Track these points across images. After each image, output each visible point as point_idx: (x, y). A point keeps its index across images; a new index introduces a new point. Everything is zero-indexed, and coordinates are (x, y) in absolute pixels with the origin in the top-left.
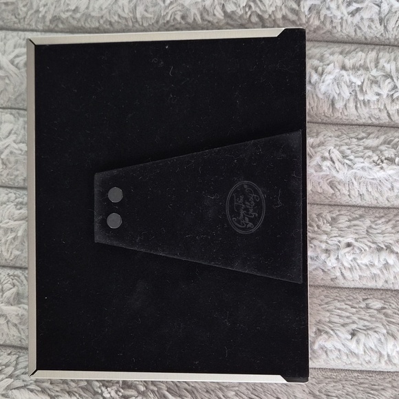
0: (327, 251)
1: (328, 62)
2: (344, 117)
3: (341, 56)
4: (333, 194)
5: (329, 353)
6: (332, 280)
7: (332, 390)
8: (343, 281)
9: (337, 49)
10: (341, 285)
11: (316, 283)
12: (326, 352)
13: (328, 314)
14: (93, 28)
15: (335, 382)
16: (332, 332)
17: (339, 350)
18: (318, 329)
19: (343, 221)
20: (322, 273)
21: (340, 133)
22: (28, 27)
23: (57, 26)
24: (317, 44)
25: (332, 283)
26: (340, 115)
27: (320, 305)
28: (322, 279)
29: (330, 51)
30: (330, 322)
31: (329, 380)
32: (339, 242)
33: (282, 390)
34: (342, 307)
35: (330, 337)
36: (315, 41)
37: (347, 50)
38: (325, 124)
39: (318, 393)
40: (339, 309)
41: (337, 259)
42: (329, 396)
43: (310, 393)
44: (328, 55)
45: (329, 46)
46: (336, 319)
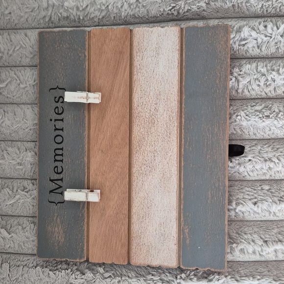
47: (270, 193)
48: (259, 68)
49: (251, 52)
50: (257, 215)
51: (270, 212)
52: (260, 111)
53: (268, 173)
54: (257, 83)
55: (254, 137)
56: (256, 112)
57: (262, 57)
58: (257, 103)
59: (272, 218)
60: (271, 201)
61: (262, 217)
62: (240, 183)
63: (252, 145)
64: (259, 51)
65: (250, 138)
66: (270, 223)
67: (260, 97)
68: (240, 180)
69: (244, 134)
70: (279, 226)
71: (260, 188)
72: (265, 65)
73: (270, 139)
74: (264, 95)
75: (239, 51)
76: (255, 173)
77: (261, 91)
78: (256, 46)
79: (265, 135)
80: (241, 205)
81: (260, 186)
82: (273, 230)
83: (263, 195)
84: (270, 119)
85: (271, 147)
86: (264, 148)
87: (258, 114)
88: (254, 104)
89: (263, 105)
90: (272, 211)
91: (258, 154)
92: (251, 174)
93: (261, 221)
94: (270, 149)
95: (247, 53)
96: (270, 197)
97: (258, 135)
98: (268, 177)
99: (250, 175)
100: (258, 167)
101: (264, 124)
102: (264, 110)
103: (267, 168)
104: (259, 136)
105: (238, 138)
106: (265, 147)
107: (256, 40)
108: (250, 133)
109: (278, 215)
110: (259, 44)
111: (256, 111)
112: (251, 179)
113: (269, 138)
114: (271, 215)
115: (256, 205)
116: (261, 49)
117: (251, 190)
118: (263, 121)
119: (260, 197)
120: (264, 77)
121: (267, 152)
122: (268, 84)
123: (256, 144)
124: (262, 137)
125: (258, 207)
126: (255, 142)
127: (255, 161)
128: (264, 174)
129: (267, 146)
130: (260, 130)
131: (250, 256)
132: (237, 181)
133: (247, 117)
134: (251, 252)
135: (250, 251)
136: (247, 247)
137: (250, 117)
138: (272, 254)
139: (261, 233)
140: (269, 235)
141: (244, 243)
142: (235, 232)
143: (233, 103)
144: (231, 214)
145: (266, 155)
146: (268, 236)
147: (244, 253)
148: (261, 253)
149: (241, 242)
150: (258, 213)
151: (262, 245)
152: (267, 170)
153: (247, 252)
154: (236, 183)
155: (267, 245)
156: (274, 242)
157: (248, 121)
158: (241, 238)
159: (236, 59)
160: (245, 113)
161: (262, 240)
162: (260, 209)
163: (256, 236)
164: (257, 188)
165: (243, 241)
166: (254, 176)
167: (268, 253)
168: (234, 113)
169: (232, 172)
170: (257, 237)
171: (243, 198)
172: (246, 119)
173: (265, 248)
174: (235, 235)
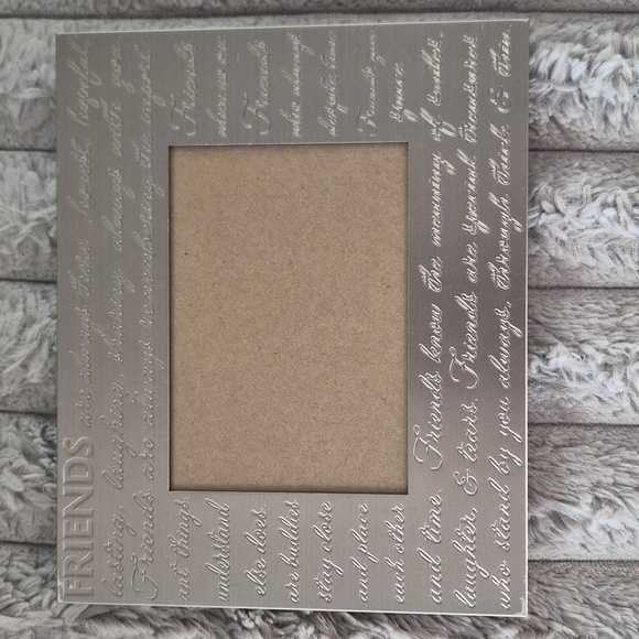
0: (606, 367)
1: (596, 46)
2: (625, 140)
3: (616, 34)
4: (612, 270)
5: (615, 535)
6: (615, 414)
7: (621, 595)
8: (634, 415)
9: (608, 22)
10: (630, 422)
11: (588, 421)
12: (610, 534)
13: (611, 471)
14: (194, 8)
15: (625, 582)
16: (619, 502)
17: (632, 530)
18: (597, 498)
19: (631, 315)
20: (599, 404)
21: (620, 167)
22: (82, 12)
23: (131, 7)
24: (575, 17)
25: (615, 418)
26: (617, 136)
27: (597, 456)
28: (599, 413)
29: (596, 27)
30: (615, 484)
31: (616, 579)
32: (627, 350)
33: (540, 600)
34: (633, 458)
35: (615, 510)
36: (570, 11)
37: (626, 24)
38: (593, 151)
39: (598, 602)
40: (629, 461)
41: (625, 379)
42: (617, 605)
43: (585, 603)
44: (596, 35)
45: (595, 20)
46: (625, 479)
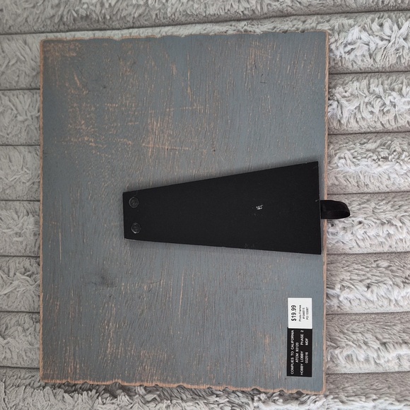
47: (390, 272)
48: (373, 87)
49: (359, 63)
50: (371, 305)
51: (390, 300)
52: (374, 151)
53: (386, 242)
54: (370, 108)
55: (366, 190)
56: (368, 153)
57: (377, 70)
58: (369, 140)
59: (393, 309)
60: (391, 283)
61: (378, 307)
62: (346, 259)
63: (363, 201)
64: (371, 61)
65: (359, 191)
66: (390, 317)
67: (374, 130)
68: (344, 254)
69: (350, 185)
70: (403, 321)
71: (374, 265)
72: (380, 82)
73: (388, 193)
74: (379, 127)
75: (342, 62)
76: (368, 243)
77: (375, 122)
78: (367, 54)
79: (381, 187)
80: (347, 290)
81: (375, 261)
82: (394, 327)
83: (379, 274)
84: (389, 163)
85: (390, 203)
86: (380, 206)
87: (371, 154)
88: (365, 140)
89: (379, 142)
90: (392, 298)
91: (371, 214)
92: (361, 244)
93: (377, 314)
94: (389, 207)
95: (354, 64)
96: (390, 278)
97: (371, 186)
98: (386, 249)
99: (359, 246)
100: (372, 233)
101: (379, 169)
102: (379, 150)
103: (384, 235)
104: (372, 188)
105: (342, 192)
106: (382, 203)
107: (368, 45)
108: (360, 183)
109: (401, 304)
110: (371, 52)
111: (368, 150)
112: (361, 252)
113: (388, 190)
114: (392, 305)
115: (370, 290)
116: (374, 60)
117: (361, 267)
118: (379, 165)
119: (374, 278)
120: (379, 99)
121: (384, 212)
122: (385, 110)
123: (368, 200)
124: (377, 190)
125: (372, 292)
126: (367, 197)
127: (368, 224)
128: (381, 244)
129: (384, 202)
130: (374, 179)
131: (362, 366)
132: (340, 255)
133: (354, 160)
134: (362, 360)
135: (362, 357)
136: (357, 352)
137: (359, 160)
138: (393, 362)
139: (377, 331)
140: (389, 334)
141: (351, 346)
142: (338, 330)
143: (334, 139)
144: (332, 304)
145: (384, 216)
146: (387, 336)
147: (352, 361)
148: (378, 362)
149: (347, 345)
150: (372, 302)
151: (379, 348)
152: (385, 239)
153: (357, 359)
154: (340, 258)
155: (386, 348)
156: (396, 345)
157: (356, 165)
158: (347, 339)
159: (338, 73)
160: (352, 154)
161: (378, 342)
162: (375, 295)
163: (369, 336)
164: (370, 264)
165: (351, 343)
166: (366, 247)
167: (388, 361)
168: (336, 154)
169: (334, 242)
170: (371, 337)
171: (350, 279)
172: (353, 162)
173: (383, 353)
174: (338, 334)
